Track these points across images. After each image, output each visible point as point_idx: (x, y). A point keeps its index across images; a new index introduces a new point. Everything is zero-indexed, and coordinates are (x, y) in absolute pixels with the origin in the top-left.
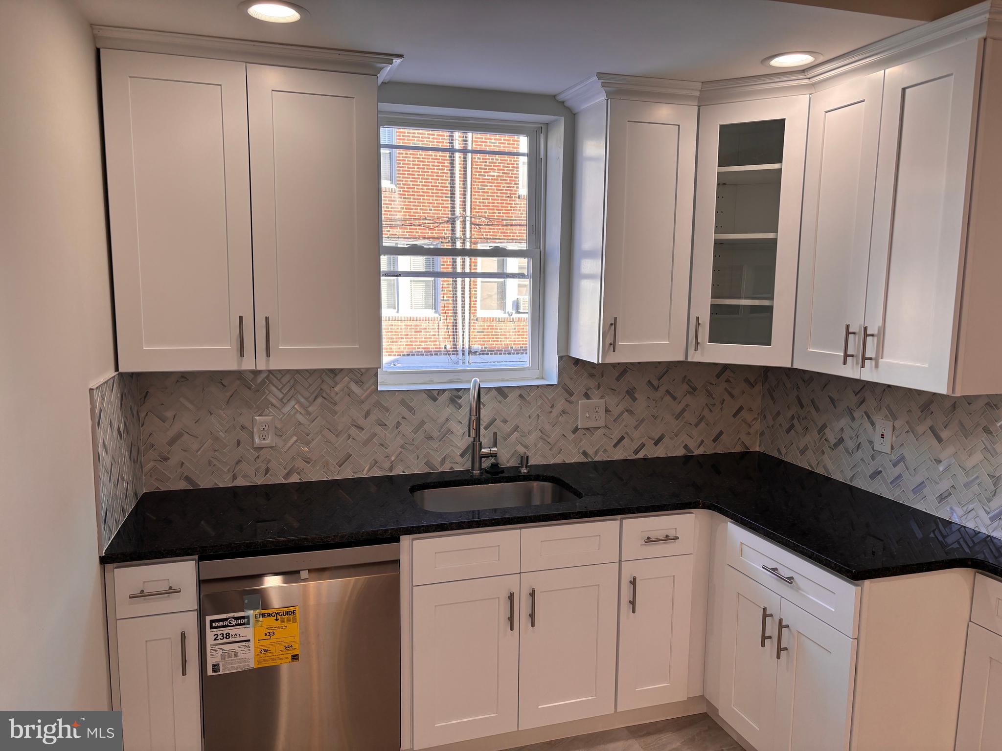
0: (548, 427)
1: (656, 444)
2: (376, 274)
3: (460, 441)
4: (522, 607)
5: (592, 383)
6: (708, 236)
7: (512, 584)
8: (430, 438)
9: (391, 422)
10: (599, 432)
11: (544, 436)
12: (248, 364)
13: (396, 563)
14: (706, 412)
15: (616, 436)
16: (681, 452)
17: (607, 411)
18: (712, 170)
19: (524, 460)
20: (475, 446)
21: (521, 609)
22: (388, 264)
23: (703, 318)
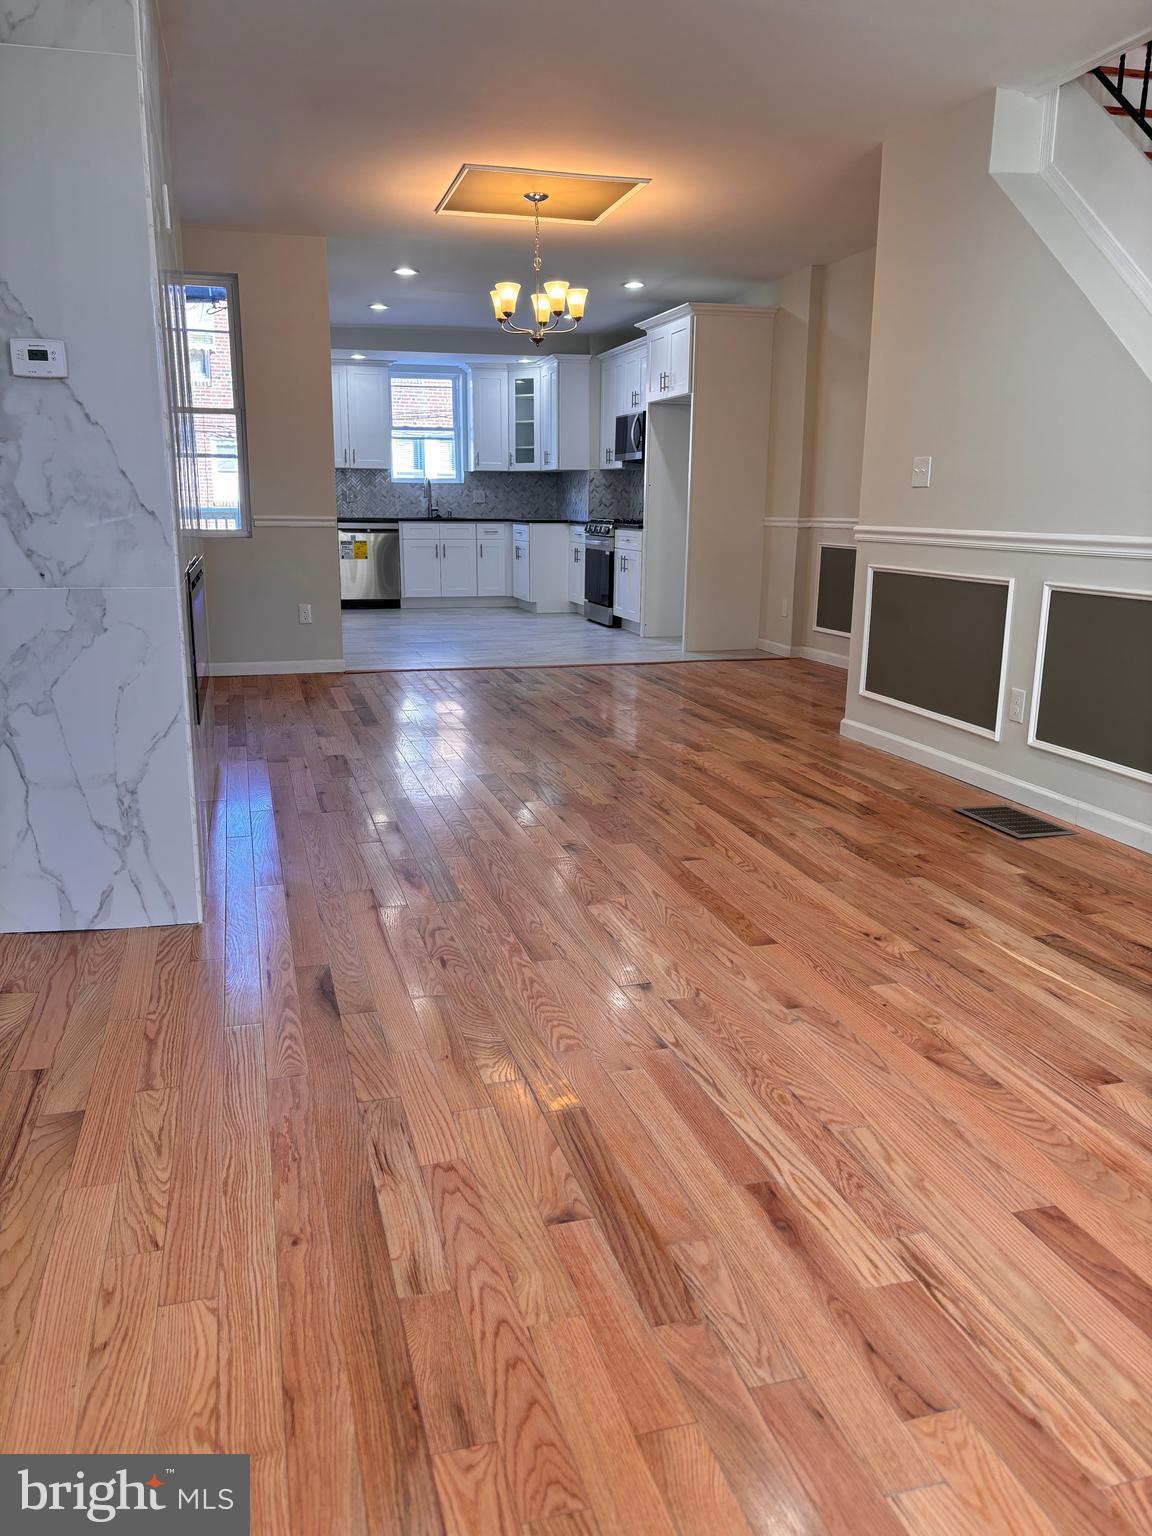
0: (461, 502)
1: (509, 511)
2: (390, 438)
3: (424, 502)
4: (441, 552)
5: (479, 483)
6: (514, 421)
7: (437, 542)
8: (412, 503)
9: (397, 495)
10: (483, 506)
11: (459, 505)
12: (347, 466)
13: (397, 531)
14: (531, 499)
15: (491, 506)
16: (520, 513)
17: (486, 496)
18: (514, 395)
19: (450, 512)
20: (430, 505)
21: (440, 552)
22: (394, 433)
23: (514, 454)
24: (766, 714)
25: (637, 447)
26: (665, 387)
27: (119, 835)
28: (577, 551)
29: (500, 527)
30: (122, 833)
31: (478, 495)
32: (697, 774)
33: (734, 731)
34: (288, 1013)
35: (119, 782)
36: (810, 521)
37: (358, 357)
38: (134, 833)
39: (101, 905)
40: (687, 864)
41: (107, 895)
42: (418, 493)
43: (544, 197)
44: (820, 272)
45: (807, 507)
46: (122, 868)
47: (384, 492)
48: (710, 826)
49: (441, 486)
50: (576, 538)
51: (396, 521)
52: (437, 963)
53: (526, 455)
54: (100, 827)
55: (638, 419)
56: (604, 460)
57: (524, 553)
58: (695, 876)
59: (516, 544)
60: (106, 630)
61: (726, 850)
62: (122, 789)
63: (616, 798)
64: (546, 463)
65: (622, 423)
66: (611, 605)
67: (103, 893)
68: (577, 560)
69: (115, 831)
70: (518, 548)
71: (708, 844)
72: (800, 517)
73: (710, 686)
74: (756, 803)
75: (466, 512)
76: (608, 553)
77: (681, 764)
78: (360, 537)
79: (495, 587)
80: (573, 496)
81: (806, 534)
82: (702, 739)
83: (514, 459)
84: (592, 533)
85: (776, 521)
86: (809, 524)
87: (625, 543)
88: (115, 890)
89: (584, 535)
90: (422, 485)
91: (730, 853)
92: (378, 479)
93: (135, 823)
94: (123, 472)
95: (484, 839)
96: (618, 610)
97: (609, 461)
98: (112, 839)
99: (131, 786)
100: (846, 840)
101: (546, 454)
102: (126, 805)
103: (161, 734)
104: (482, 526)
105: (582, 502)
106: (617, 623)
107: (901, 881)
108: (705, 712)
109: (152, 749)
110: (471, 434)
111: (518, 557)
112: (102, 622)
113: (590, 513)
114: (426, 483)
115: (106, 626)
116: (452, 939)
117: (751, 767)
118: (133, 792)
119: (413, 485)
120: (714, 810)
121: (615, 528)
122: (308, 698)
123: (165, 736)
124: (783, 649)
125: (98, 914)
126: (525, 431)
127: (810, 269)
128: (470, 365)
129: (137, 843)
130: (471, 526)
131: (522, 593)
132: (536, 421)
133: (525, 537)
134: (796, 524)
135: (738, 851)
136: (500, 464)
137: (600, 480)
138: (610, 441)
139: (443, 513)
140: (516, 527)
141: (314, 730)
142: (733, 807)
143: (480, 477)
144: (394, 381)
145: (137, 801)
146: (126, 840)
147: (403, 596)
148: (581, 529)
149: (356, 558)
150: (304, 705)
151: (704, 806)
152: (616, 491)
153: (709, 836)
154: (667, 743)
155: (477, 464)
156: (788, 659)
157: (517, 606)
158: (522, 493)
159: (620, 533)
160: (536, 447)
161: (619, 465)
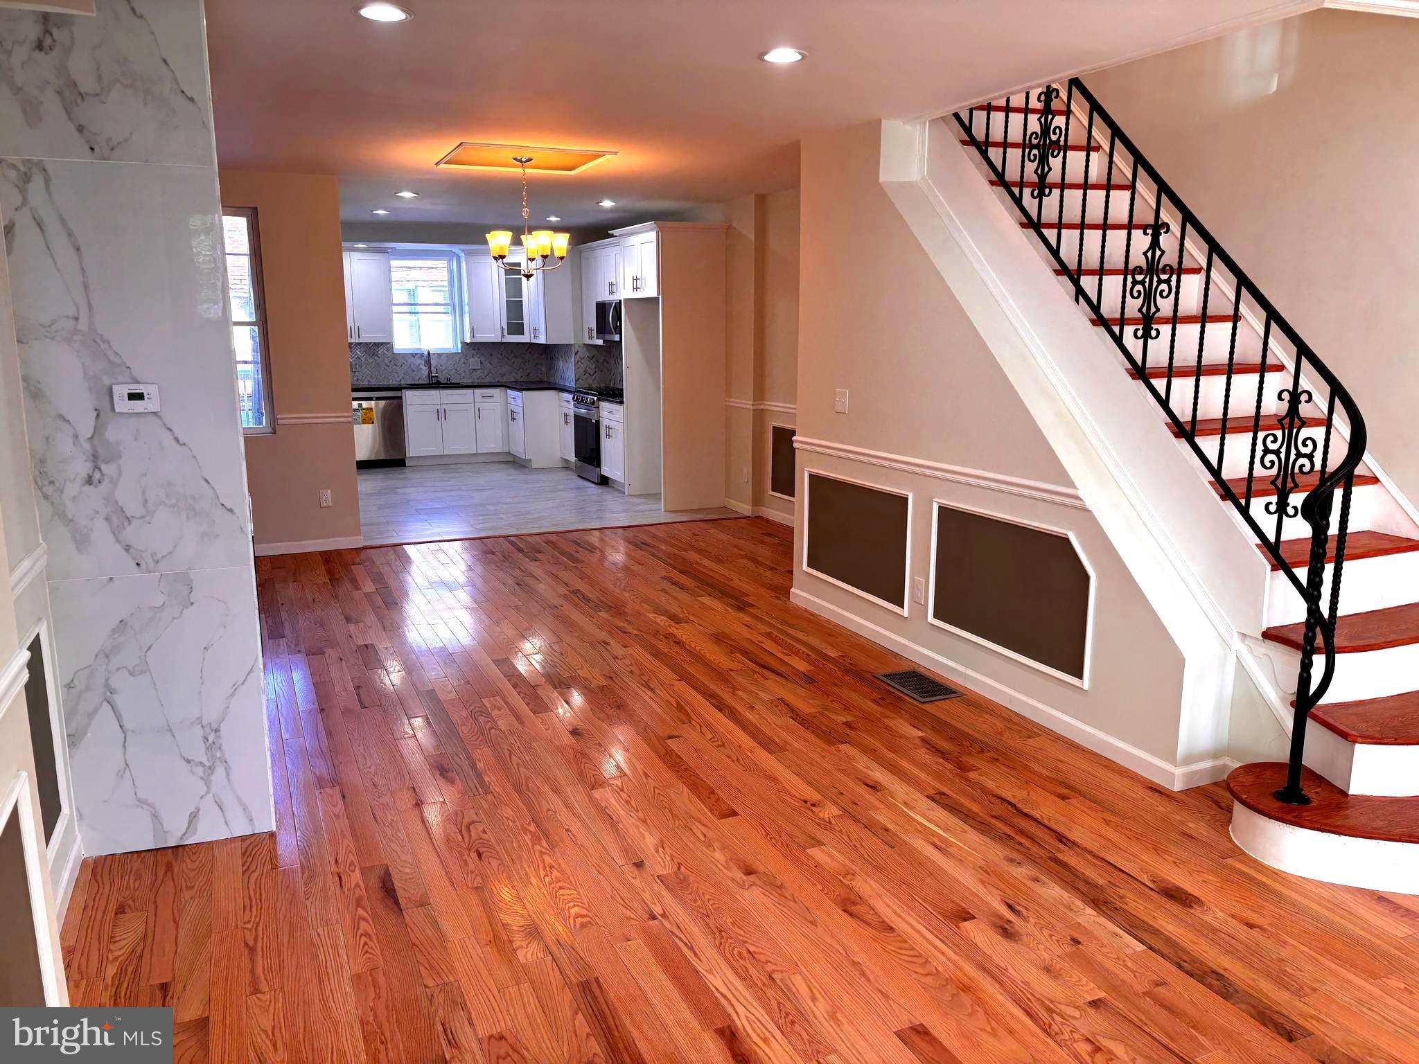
0: (458, 369)
1: (502, 377)
2: (391, 313)
3: (425, 371)
5: (474, 352)
6: (504, 299)
7: (439, 407)
8: (414, 371)
9: (399, 364)
10: (478, 371)
11: (457, 372)
12: (352, 341)
13: (401, 398)
14: (523, 365)
15: (486, 373)
16: (513, 380)
17: (481, 363)
18: (503, 277)
19: (449, 379)
20: (430, 372)
21: (441, 415)
22: (395, 309)
23: (505, 327)
24: (732, 580)
25: (615, 330)
26: (637, 288)
27: (204, 766)
28: (566, 415)
29: (496, 392)
30: (208, 764)
31: (474, 362)
32: (676, 648)
33: (707, 600)
34: (361, 912)
35: (204, 723)
36: (760, 404)
37: (360, 246)
38: (218, 763)
39: (189, 824)
40: (669, 741)
41: (194, 816)
42: (419, 361)
43: (530, 160)
44: (761, 200)
45: (760, 392)
46: (208, 793)
47: (387, 361)
48: (687, 703)
49: (439, 355)
50: (565, 404)
51: (399, 389)
52: (474, 856)
53: (516, 328)
54: (188, 761)
55: (615, 306)
56: (586, 335)
57: (519, 417)
58: (677, 755)
59: (512, 407)
60: (192, 604)
61: (701, 727)
62: (208, 730)
63: (611, 678)
64: (536, 337)
65: (602, 308)
66: (598, 465)
67: (191, 814)
68: (566, 422)
69: (201, 763)
70: (512, 412)
71: (687, 721)
72: (754, 401)
73: (686, 551)
74: (723, 677)
75: (464, 377)
76: (594, 421)
77: (664, 639)
78: (365, 404)
79: (492, 443)
80: (561, 364)
81: (759, 416)
82: (679, 610)
83: (506, 333)
84: (579, 402)
85: (735, 402)
86: (762, 407)
87: (609, 414)
88: (201, 812)
89: (572, 403)
90: (422, 355)
91: (704, 729)
92: (381, 351)
93: (218, 755)
94: (206, 480)
95: (503, 729)
96: (606, 470)
97: (591, 337)
98: (200, 770)
99: (214, 726)
100: (792, 711)
101: (535, 329)
102: (210, 741)
103: (241, 681)
104: (478, 392)
105: (569, 371)
106: (604, 481)
107: (832, 749)
108: (682, 579)
109: (232, 695)
110: (466, 309)
111: (513, 419)
112: (189, 598)
113: (576, 381)
114: (426, 353)
115: (192, 601)
116: (484, 832)
117: (720, 638)
118: (217, 731)
119: (414, 355)
120: (692, 686)
121: (599, 400)
122: (333, 579)
123: (243, 684)
124: (745, 509)
125: (186, 832)
126: (515, 308)
127: (753, 196)
128: (463, 251)
129: (220, 771)
130: (469, 392)
131: (519, 450)
132: (525, 299)
133: (519, 402)
134: (751, 407)
135: (709, 726)
136: (493, 336)
137: (584, 353)
138: (592, 321)
139: (442, 380)
140: (510, 392)
141: (342, 617)
142: (706, 683)
143: (475, 348)
144: (394, 263)
145: (219, 737)
146: (211, 769)
147: (407, 456)
148: (569, 397)
149: (363, 423)
150: (330, 587)
151: (683, 682)
152: (598, 361)
153: (687, 714)
154: (651, 616)
155: (473, 336)
156: (750, 517)
157: (515, 462)
158: (514, 359)
159: (603, 404)
160: (526, 321)
161: (600, 342)
